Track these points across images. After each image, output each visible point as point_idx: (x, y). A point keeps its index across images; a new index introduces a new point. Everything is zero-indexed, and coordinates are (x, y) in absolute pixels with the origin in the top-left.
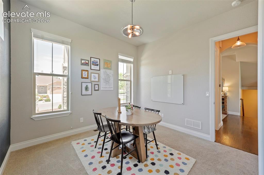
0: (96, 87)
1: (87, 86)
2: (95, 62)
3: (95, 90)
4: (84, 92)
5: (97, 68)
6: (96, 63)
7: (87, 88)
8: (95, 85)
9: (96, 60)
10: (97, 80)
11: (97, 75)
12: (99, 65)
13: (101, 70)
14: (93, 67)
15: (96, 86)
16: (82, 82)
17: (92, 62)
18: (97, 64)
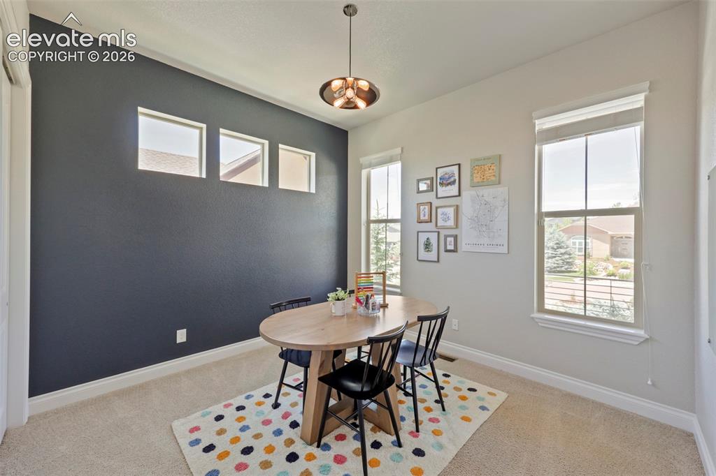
0: (448, 243)
1: (428, 239)
2: (447, 176)
3: (447, 251)
4: (423, 254)
5: (453, 190)
6: (450, 178)
7: (428, 246)
8: (446, 237)
9: (448, 172)
10: (451, 223)
11: (451, 211)
12: (457, 181)
13: (463, 193)
14: (443, 191)
15: (449, 239)
16: (418, 232)
17: (440, 179)
18: (452, 179)
